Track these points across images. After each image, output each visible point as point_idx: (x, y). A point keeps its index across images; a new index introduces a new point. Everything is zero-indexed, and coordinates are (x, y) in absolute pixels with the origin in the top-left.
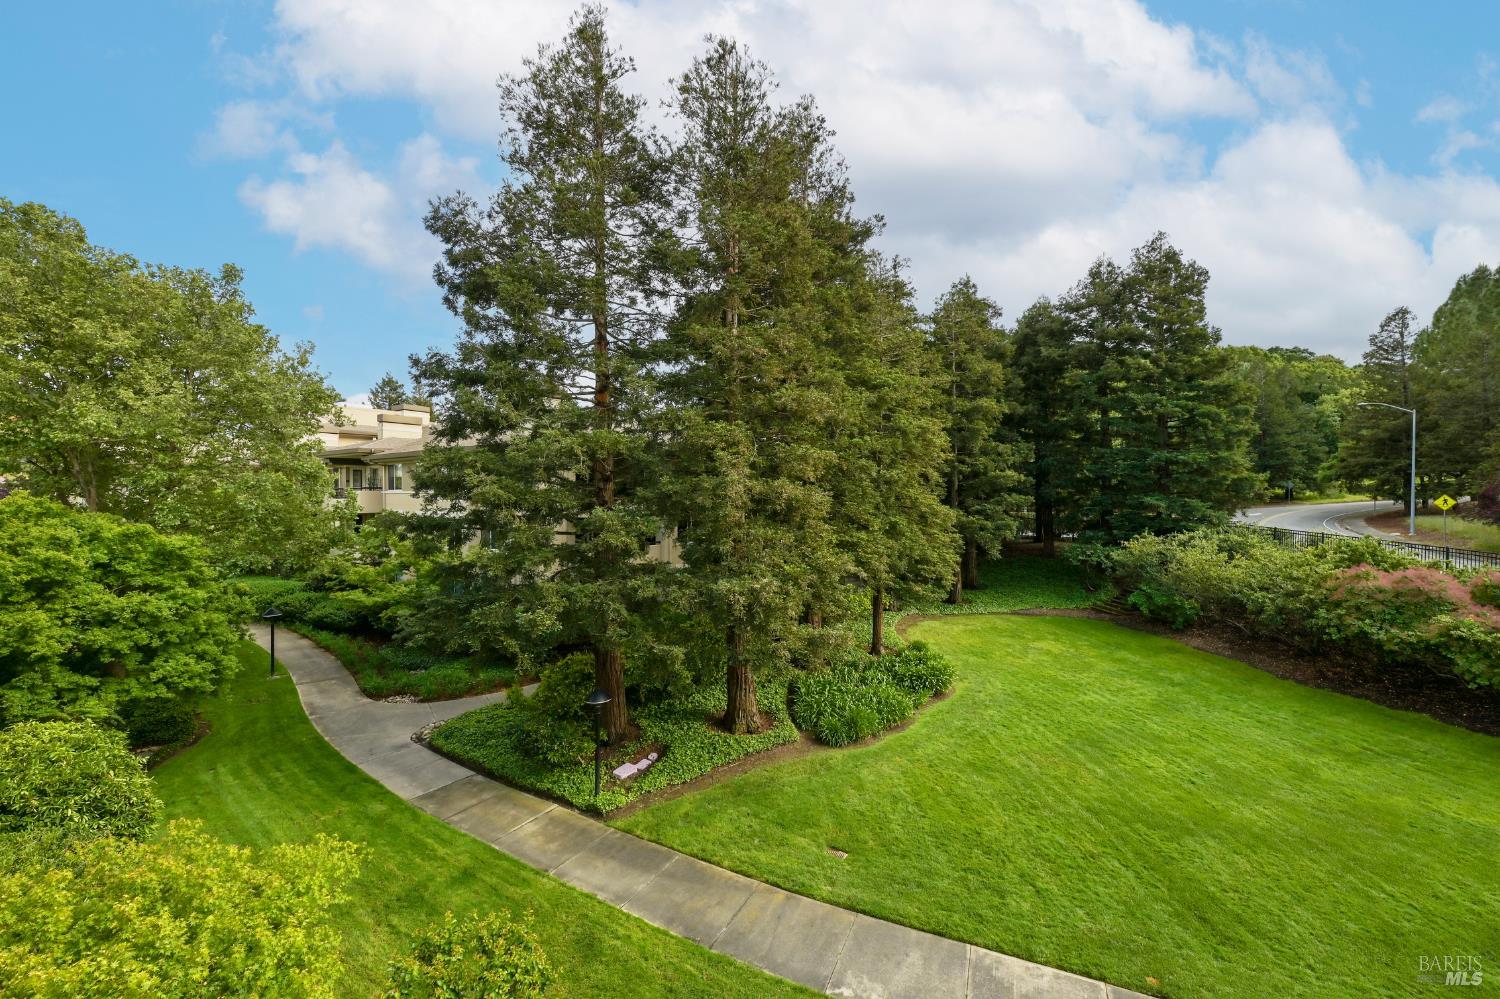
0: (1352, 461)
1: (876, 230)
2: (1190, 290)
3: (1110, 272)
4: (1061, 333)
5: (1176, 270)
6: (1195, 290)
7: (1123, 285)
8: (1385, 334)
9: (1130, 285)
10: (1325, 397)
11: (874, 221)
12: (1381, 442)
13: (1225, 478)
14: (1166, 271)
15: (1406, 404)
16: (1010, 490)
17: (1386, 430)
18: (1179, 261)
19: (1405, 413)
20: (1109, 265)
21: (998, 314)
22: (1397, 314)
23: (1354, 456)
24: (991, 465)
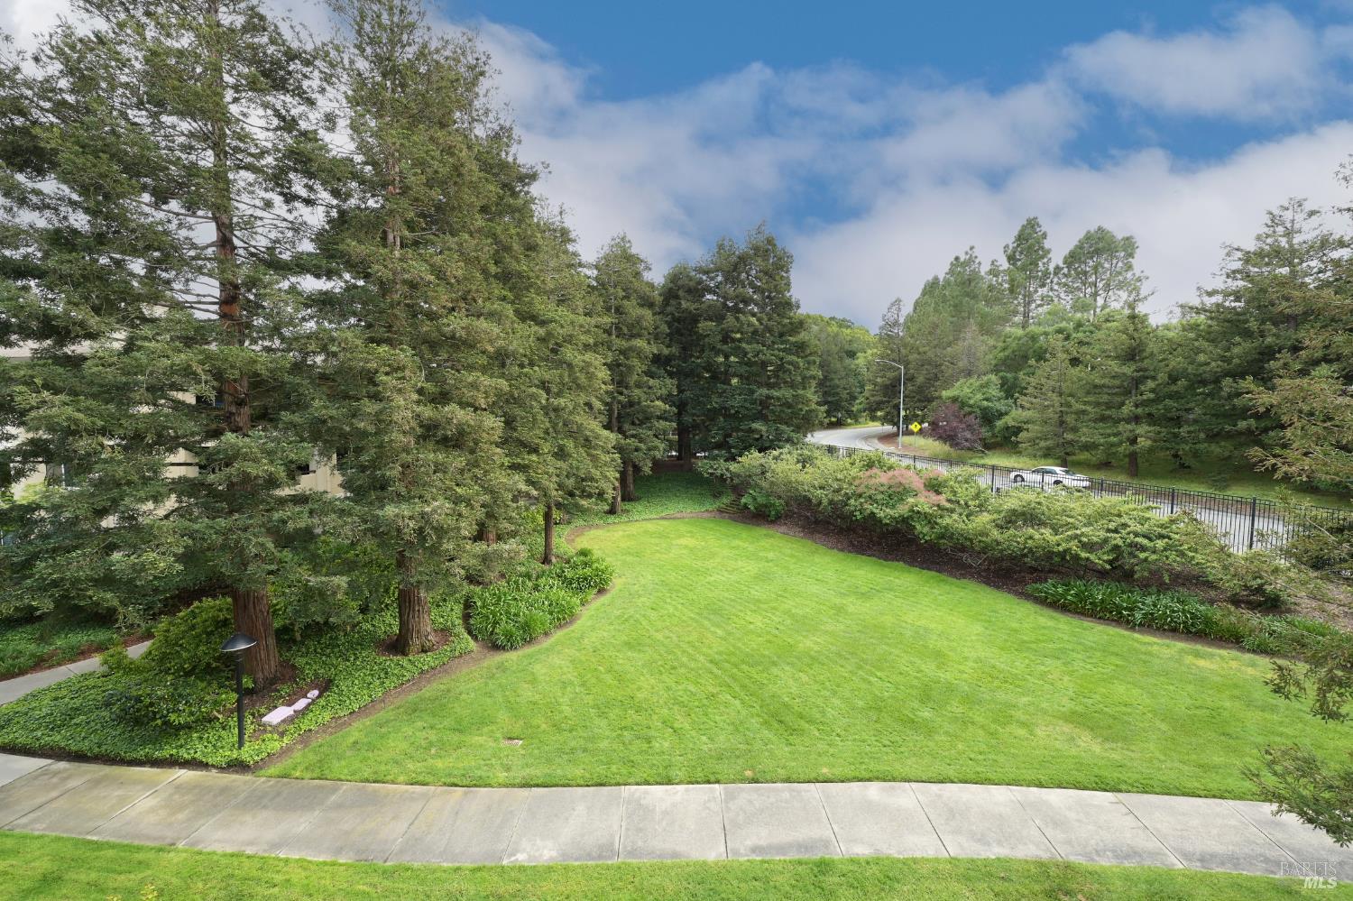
0: (872, 399)
1: (542, 176)
2: (782, 268)
3: (730, 246)
4: (696, 291)
5: (774, 252)
6: (785, 269)
7: (739, 257)
8: (889, 314)
9: (744, 258)
10: (859, 354)
11: (540, 167)
12: (886, 387)
13: (801, 410)
14: (767, 251)
15: (899, 362)
16: (659, 418)
17: (889, 379)
18: (775, 245)
19: (898, 368)
20: (730, 240)
22: (896, 301)
23: (873, 396)
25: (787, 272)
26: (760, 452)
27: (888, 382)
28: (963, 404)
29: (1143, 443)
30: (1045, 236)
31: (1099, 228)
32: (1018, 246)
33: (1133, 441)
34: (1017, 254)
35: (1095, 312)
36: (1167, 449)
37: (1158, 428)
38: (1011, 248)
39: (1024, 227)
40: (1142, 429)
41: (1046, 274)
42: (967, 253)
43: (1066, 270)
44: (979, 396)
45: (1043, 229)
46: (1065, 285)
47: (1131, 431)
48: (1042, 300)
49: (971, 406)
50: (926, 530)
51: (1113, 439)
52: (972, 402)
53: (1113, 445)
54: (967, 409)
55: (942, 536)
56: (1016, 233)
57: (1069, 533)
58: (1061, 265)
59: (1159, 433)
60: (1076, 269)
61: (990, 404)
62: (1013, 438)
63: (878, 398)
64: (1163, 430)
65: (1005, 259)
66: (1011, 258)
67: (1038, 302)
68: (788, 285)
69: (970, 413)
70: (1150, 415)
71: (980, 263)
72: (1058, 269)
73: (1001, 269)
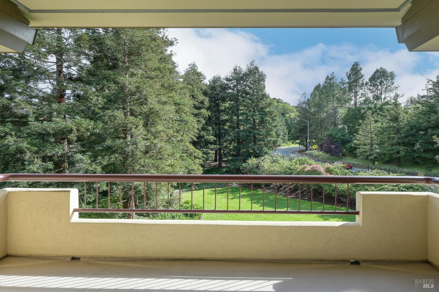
0: (295, 135)
1: (175, 43)
2: (261, 80)
3: (240, 70)
4: (224, 88)
5: (258, 73)
6: (263, 81)
7: (243, 75)
8: (301, 99)
9: (246, 75)
10: (286, 115)
11: (173, 40)
12: (301, 130)
13: (271, 140)
14: (255, 73)
15: (306, 119)
16: (211, 143)
17: (302, 126)
18: (259, 70)
19: (306, 122)
20: (239, 67)
21: (205, 78)
22: (304, 94)
23: (295, 133)
24: (205, 134)
25: (264, 82)
26: (256, 158)
27: (302, 128)
28: (333, 138)
29: (402, 153)
30: (361, 69)
31: (381, 68)
32: (352, 73)
33: (398, 153)
34: (351, 76)
35: (381, 101)
36: (410, 156)
37: (407, 148)
38: (349, 73)
39: (353, 65)
40: (401, 148)
41: (363, 84)
42: (331, 75)
43: (370, 84)
44: (340, 134)
45: (361, 66)
46: (370, 89)
47: (397, 149)
48: (361, 95)
49: (336, 138)
50: (327, 188)
51: (392, 152)
52: (337, 137)
53: (391, 154)
54: (335, 140)
55: (334, 191)
56: (351, 68)
57: (380, 187)
58: (368, 81)
59: (407, 149)
60: (373, 83)
61: (344, 138)
62: (354, 152)
63: (298, 135)
64: (409, 148)
65: (347, 78)
66: (349, 77)
67: (360, 96)
68: (264, 87)
69: (336, 141)
70: (404, 142)
71: (336, 79)
72: (367, 83)
73: (345, 82)
